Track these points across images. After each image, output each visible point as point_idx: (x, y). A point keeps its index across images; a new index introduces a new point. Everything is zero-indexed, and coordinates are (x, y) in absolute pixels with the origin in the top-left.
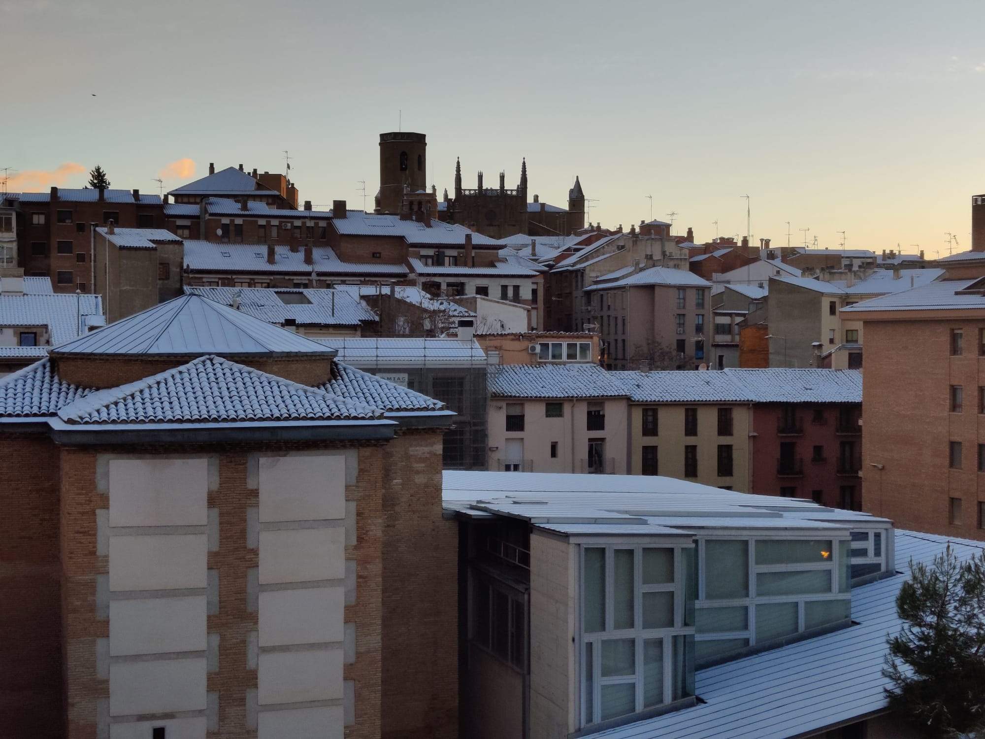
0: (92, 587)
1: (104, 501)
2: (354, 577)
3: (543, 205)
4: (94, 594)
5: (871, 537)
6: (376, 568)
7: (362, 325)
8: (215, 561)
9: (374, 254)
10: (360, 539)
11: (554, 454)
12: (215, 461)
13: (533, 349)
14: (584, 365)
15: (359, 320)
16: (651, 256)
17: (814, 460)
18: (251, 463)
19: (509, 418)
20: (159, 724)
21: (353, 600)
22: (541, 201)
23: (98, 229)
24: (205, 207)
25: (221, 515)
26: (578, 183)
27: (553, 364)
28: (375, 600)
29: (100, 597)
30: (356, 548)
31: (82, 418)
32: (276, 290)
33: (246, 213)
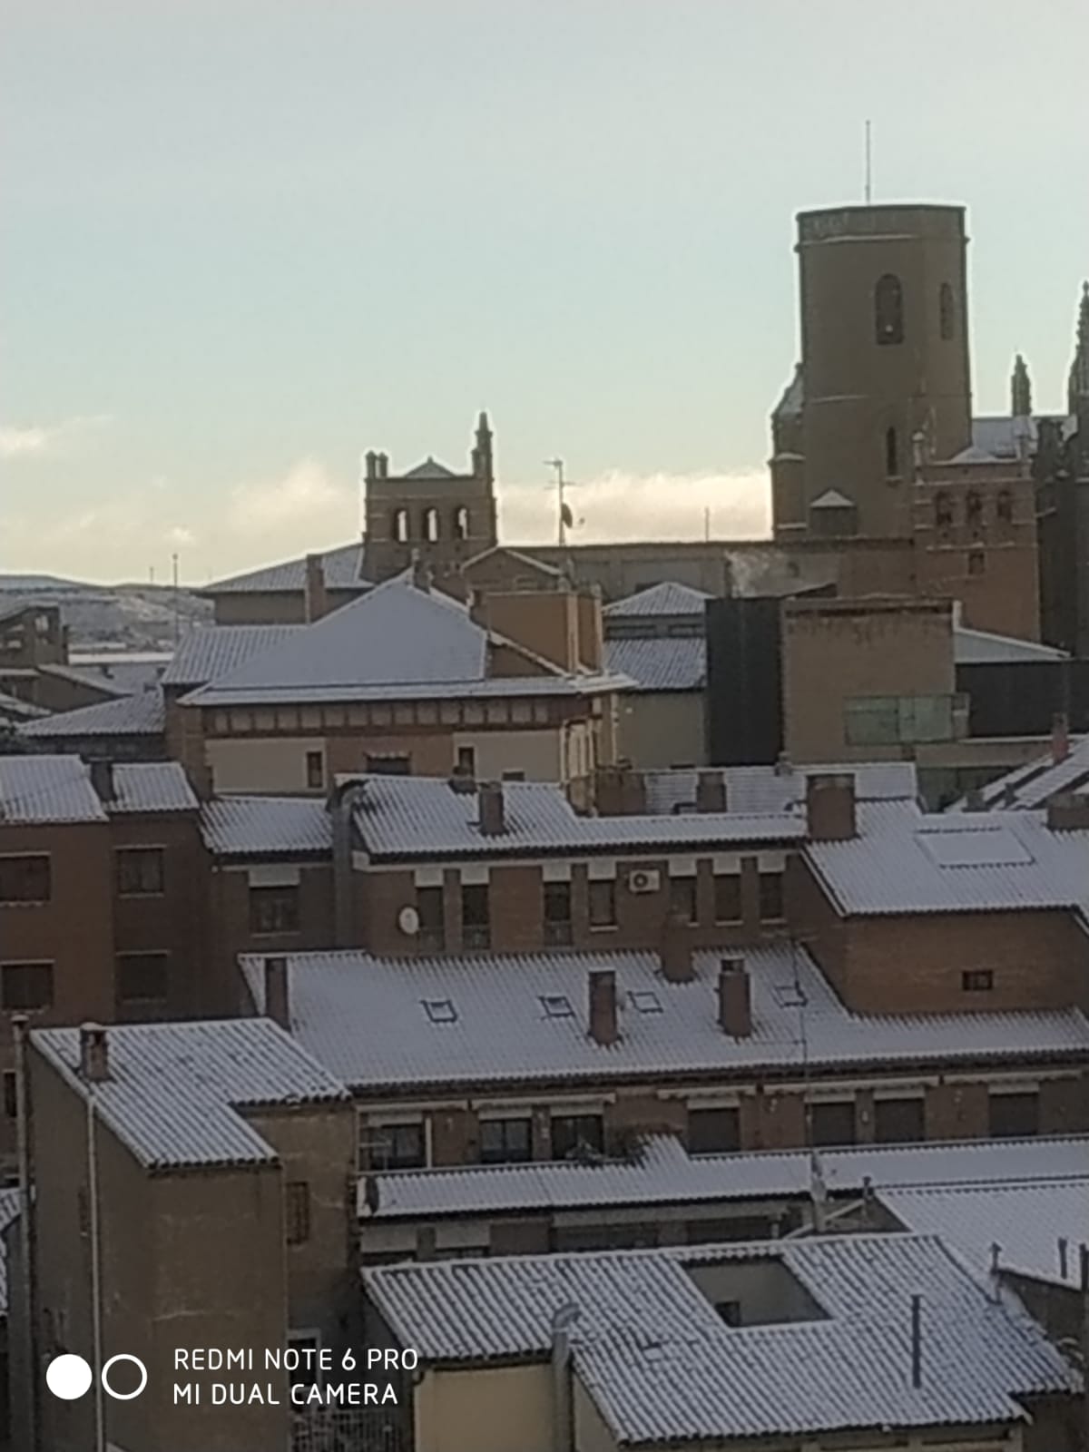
7: (1028, 1418)
15: (1015, 1396)
23: (35, 1035)
24: (352, 823)
32: (688, 1252)
33: (501, 843)
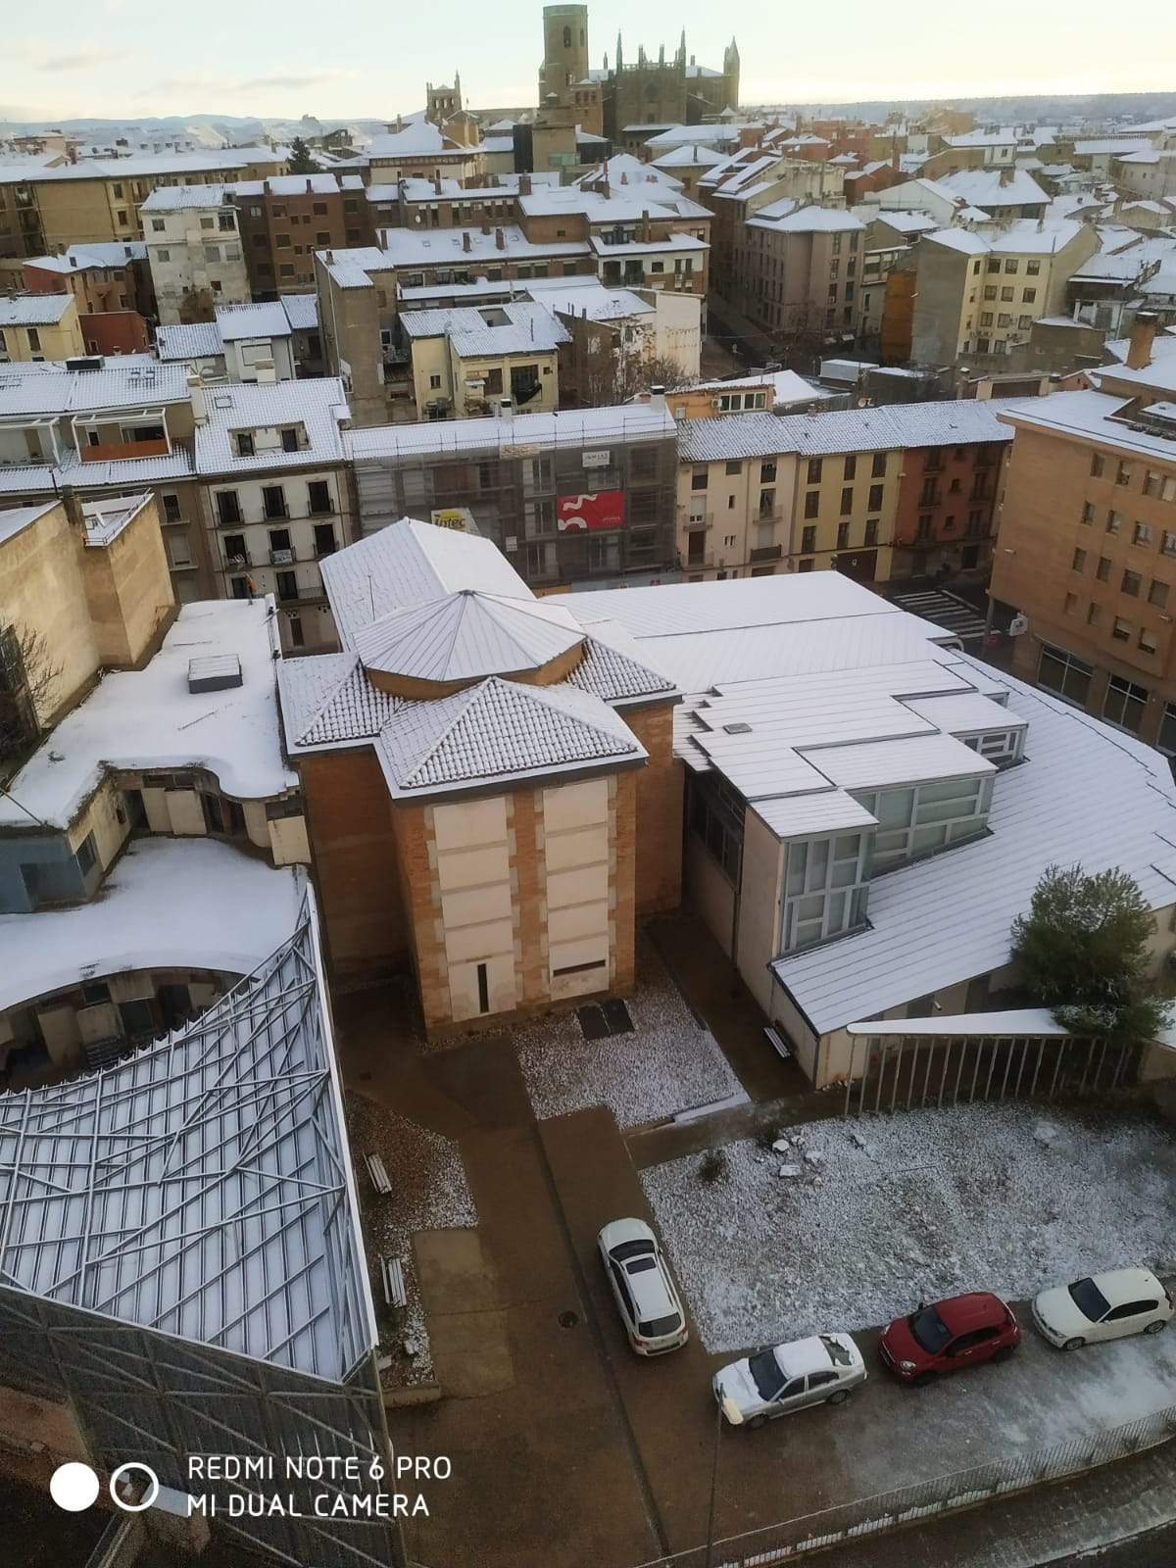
0: (428, 890)
1: (432, 835)
2: (614, 858)
3: (699, 70)
4: (430, 893)
5: (1008, 738)
6: (631, 850)
7: (559, 349)
8: (514, 862)
10: (619, 833)
11: (731, 505)
12: (511, 797)
13: (716, 403)
14: (760, 414)
15: (556, 343)
16: (811, 194)
17: (952, 490)
18: (537, 797)
19: (695, 478)
20: (481, 962)
21: (614, 871)
22: (698, 63)
24: (403, 192)
25: (516, 832)
26: (734, 43)
27: (732, 414)
28: (630, 869)
29: (435, 895)
30: (616, 839)
31: (410, 783)
32: (482, 308)
33: (441, 197)
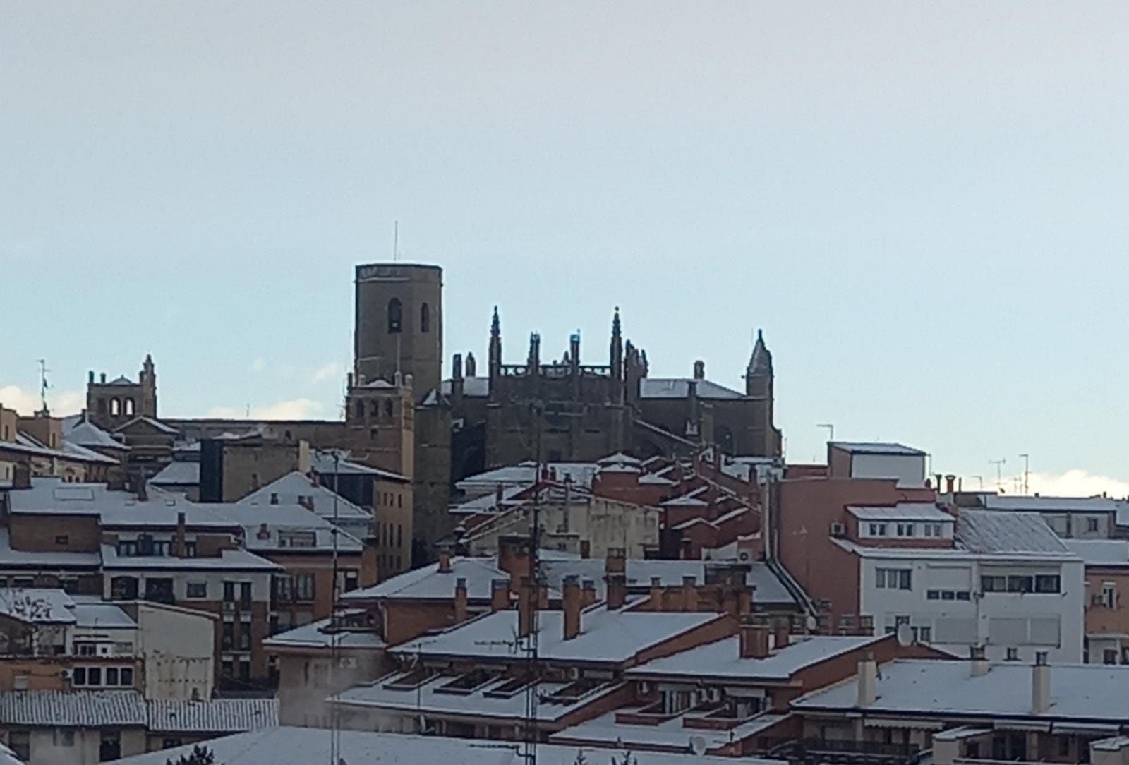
9: (58, 538)
27: (88, 689)
